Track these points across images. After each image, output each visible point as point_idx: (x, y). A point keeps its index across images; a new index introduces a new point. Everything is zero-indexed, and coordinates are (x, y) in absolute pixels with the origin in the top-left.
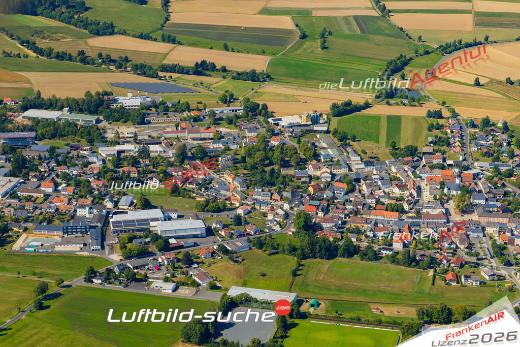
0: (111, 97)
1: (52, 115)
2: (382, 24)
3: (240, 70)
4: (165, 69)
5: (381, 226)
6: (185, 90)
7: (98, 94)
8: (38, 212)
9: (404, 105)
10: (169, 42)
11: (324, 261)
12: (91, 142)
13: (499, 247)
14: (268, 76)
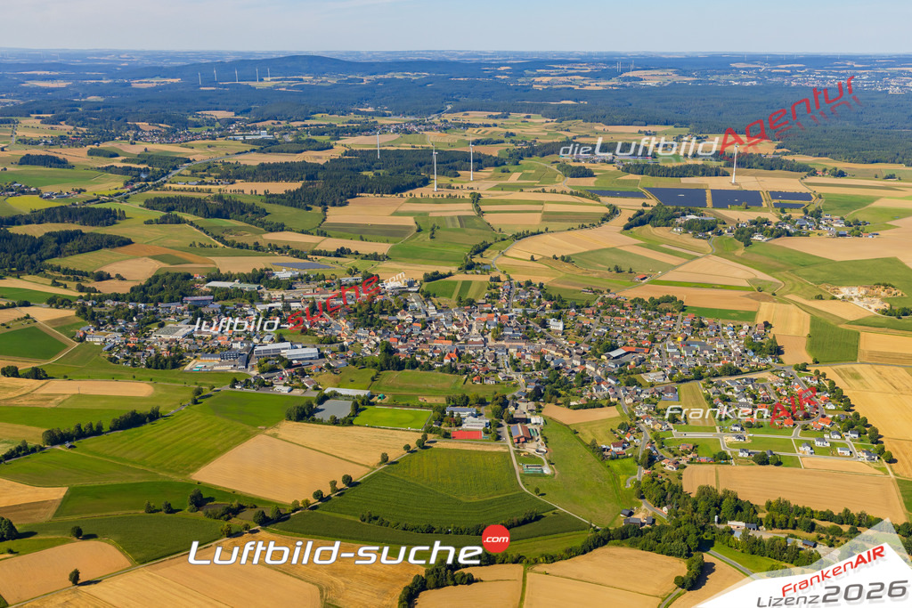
0: (270, 272)
1: (227, 285)
2: (477, 221)
3: (368, 254)
4: (314, 253)
5: (438, 349)
6: (324, 267)
7: (262, 270)
8: (206, 346)
9: (477, 273)
10: (322, 235)
11: (396, 372)
12: (252, 301)
13: (514, 361)
14: (387, 257)
